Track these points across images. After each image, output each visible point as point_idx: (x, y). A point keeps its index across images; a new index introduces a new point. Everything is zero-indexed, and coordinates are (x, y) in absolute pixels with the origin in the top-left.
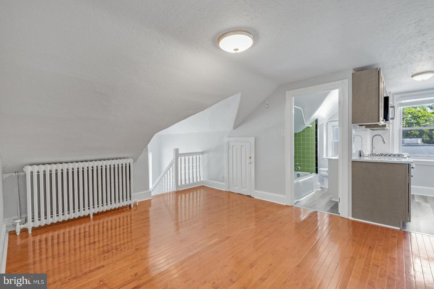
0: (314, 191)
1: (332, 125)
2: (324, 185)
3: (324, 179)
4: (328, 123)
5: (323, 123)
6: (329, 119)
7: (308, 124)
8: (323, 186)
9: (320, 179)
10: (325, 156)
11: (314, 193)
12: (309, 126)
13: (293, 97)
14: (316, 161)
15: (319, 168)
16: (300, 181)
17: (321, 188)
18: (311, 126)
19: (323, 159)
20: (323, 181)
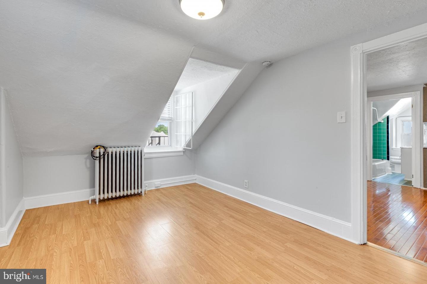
0: (387, 174)
1: (401, 120)
2: (394, 170)
3: (394, 165)
4: (397, 118)
5: (393, 119)
6: (398, 115)
7: (381, 119)
8: (393, 172)
9: (391, 165)
10: (394, 147)
11: (386, 175)
12: (380, 121)
13: (372, 102)
14: (387, 150)
15: (391, 156)
16: (376, 164)
17: (392, 172)
18: (382, 121)
19: (392, 149)
20: (394, 167)
